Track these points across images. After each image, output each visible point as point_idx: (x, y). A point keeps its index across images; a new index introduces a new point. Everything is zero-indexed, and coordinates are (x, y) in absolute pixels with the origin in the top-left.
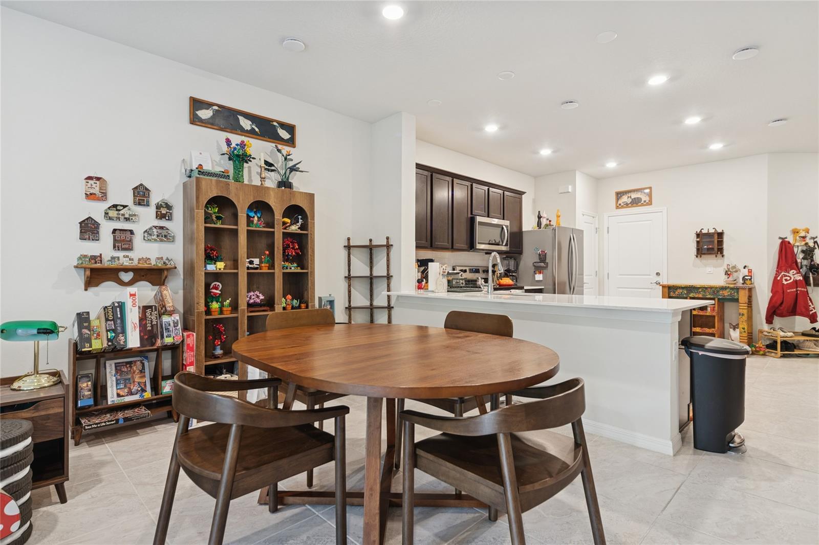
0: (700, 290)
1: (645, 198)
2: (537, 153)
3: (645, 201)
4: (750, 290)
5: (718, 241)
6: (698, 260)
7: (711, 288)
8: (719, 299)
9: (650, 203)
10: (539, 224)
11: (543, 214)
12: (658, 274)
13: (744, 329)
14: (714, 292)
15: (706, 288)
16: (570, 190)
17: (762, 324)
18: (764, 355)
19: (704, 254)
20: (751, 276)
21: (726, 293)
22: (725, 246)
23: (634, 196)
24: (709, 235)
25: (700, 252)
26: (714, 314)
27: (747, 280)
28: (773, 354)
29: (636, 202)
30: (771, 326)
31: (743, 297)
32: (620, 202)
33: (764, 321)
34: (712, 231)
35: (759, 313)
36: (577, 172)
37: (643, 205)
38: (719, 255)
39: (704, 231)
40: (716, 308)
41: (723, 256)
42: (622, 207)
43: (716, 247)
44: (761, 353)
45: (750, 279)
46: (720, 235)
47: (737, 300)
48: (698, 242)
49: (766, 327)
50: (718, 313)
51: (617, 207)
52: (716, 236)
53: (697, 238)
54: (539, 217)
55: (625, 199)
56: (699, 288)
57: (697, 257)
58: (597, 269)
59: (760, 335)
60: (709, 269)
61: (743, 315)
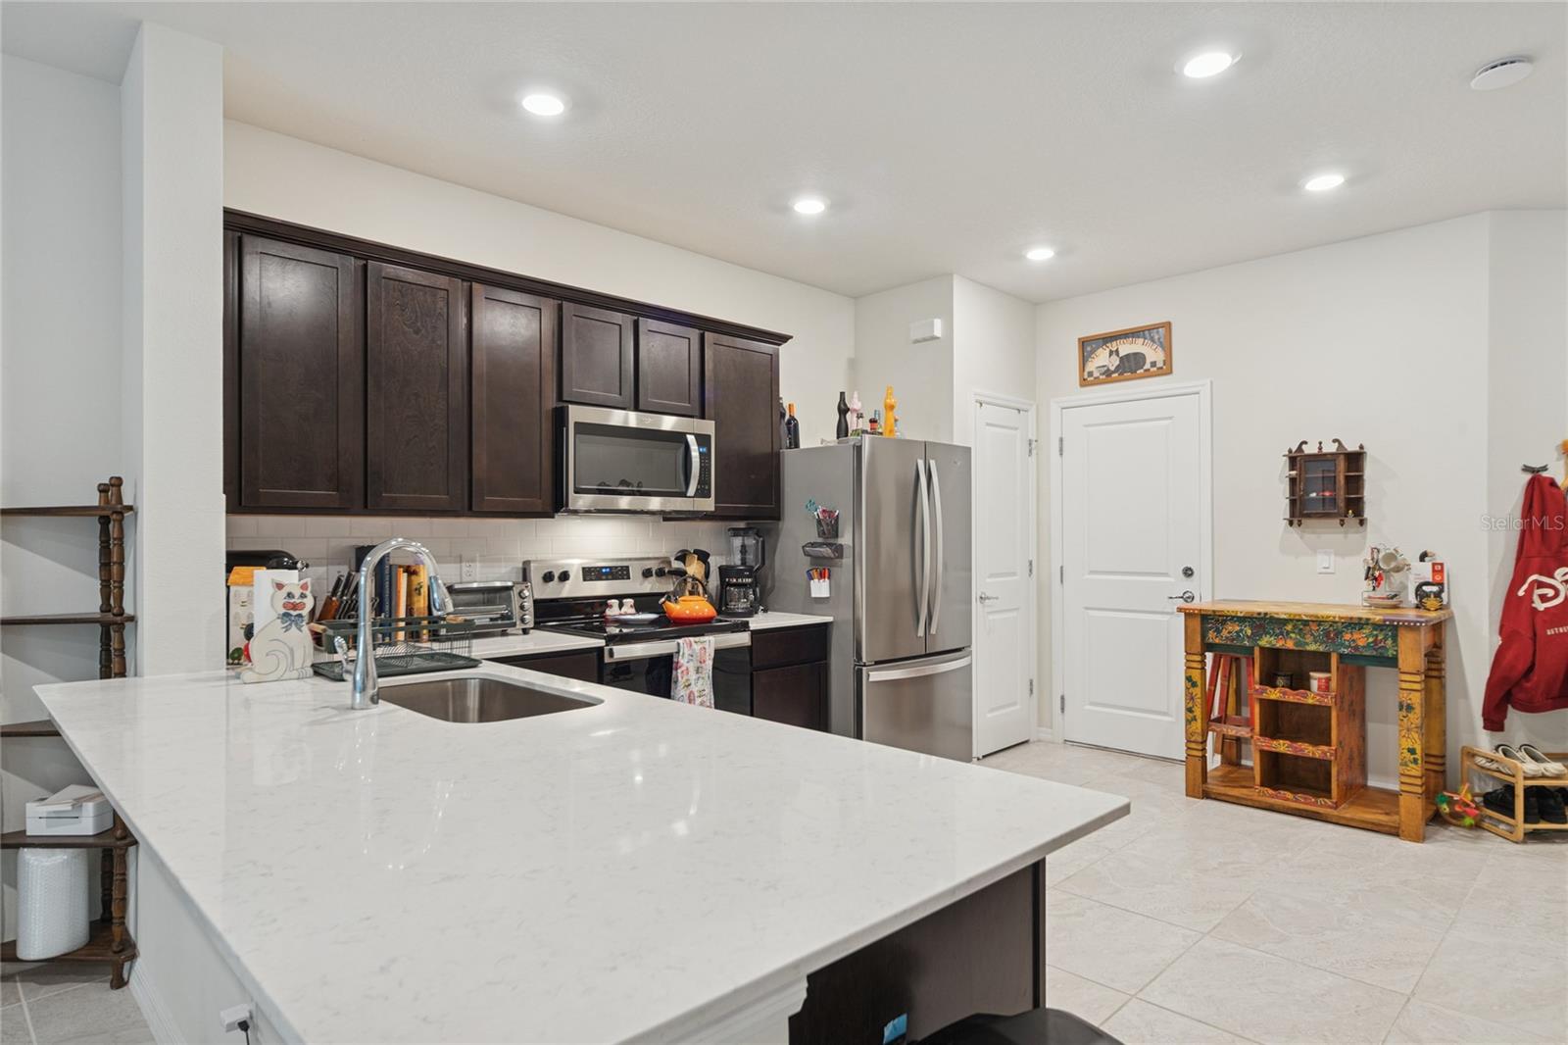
0: (1289, 627)
1: (1153, 354)
2: (785, 209)
3: (1153, 364)
4: (1437, 628)
5: (1347, 478)
6: (1294, 533)
7: (1319, 622)
8: (1341, 656)
9: (1166, 369)
10: (842, 430)
11: (854, 403)
12: (1188, 572)
13: (1412, 751)
14: (1327, 634)
15: (1306, 623)
16: (938, 332)
17: (1472, 730)
18: (1477, 826)
19: (1309, 516)
20: (1441, 584)
21: (1362, 639)
22: (1369, 493)
23: (1126, 348)
24: (1320, 457)
25: (1300, 511)
26: (1328, 701)
27: (1427, 595)
28: (1502, 827)
29: (1131, 366)
30: (1499, 737)
31: (1411, 653)
32: (1091, 366)
33: (1479, 721)
34: (1330, 448)
35: (1465, 695)
36: (955, 276)
37: (1148, 374)
38: (1351, 521)
39: (1309, 450)
40: (1333, 684)
41: (1362, 522)
42: (1097, 382)
43: (1341, 494)
44: (1468, 821)
45: (1438, 595)
46: (1355, 459)
47: (1392, 662)
48: (1293, 481)
49: (1484, 741)
50: (1340, 698)
51: (1084, 383)
52: (1342, 464)
53: (1292, 468)
54: (843, 410)
55: (1102, 359)
56: (1285, 622)
57: (1291, 523)
58: (1033, 557)
59: (1467, 763)
60: (1323, 560)
61: (1410, 708)
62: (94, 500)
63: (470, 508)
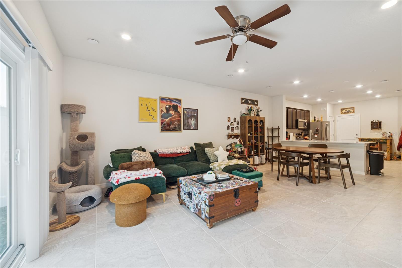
0: (373, 140)
1: (352, 111)
3: (352, 112)
4: (391, 140)
5: (379, 124)
6: (372, 131)
7: (377, 139)
8: (379, 143)
9: (354, 112)
10: (315, 120)
11: (316, 117)
12: (357, 135)
13: (389, 152)
14: (378, 140)
15: (375, 139)
16: (325, 109)
17: (396, 151)
18: (396, 160)
19: (374, 128)
20: (392, 136)
21: (382, 141)
22: (382, 126)
23: (348, 110)
24: (376, 122)
25: (373, 128)
26: (378, 147)
27: (390, 137)
28: (399, 160)
29: (348, 112)
30: (399, 151)
31: (388, 142)
32: (342, 112)
33: (397, 150)
34: (377, 121)
35: (395, 147)
36: (328, 103)
37: (351, 113)
38: (380, 129)
39: (374, 121)
40: (379, 145)
41: (381, 129)
42: (343, 113)
43: (378, 126)
44: (395, 159)
45: (391, 137)
46: (380, 122)
47: (386, 143)
48: (372, 125)
49: (397, 152)
50: (379, 147)
51: (341, 114)
52: (379, 123)
53: (372, 123)
54: (315, 118)
55: (344, 111)
56: (372, 139)
57: (371, 129)
58: (334, 133)
59: (395, 154)
60: (376, 133)
61: (388, 147)
62: (271, 128)
63: (292, 128)
